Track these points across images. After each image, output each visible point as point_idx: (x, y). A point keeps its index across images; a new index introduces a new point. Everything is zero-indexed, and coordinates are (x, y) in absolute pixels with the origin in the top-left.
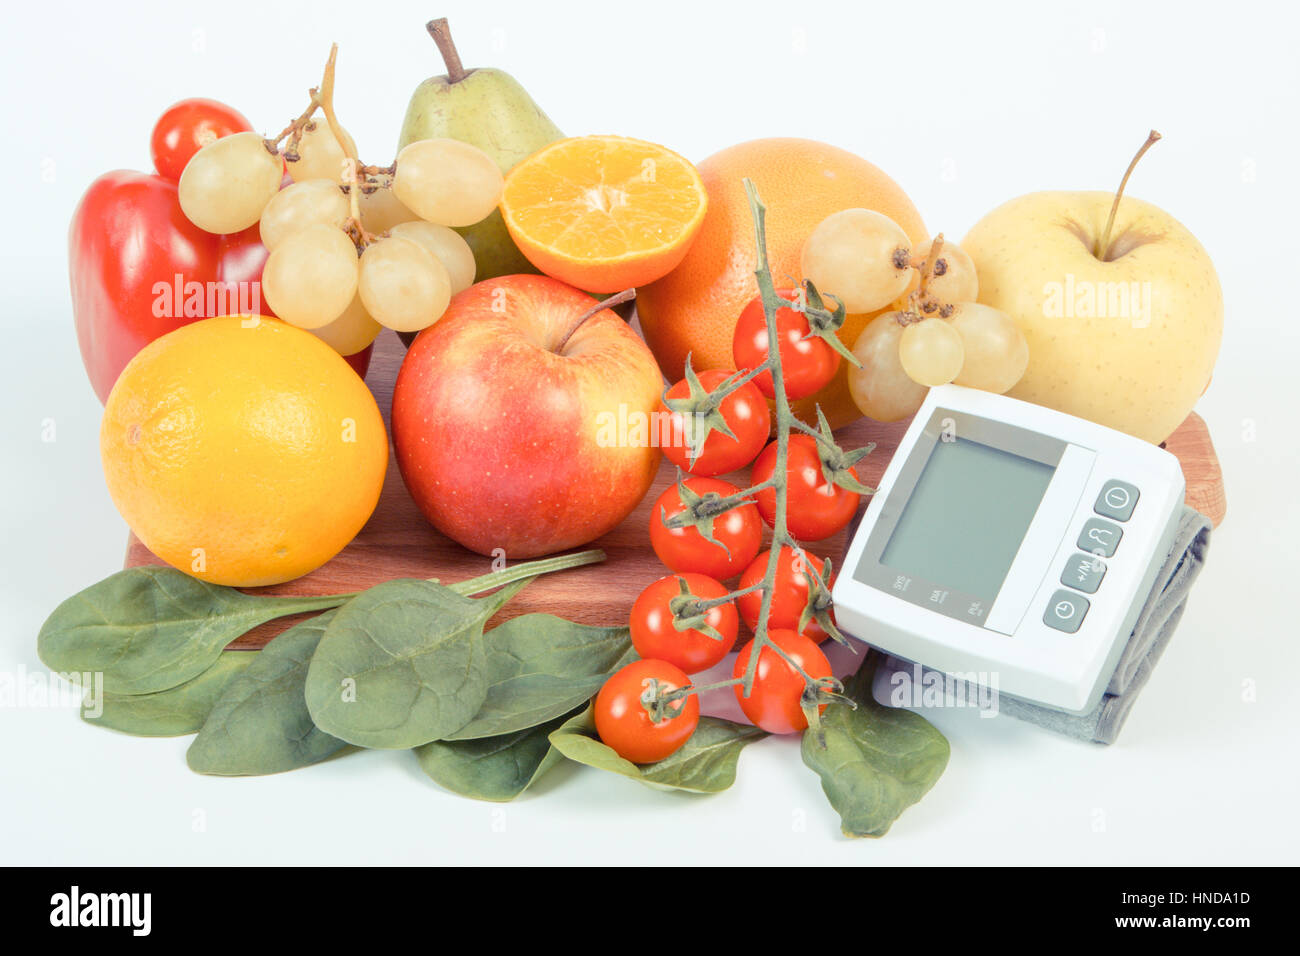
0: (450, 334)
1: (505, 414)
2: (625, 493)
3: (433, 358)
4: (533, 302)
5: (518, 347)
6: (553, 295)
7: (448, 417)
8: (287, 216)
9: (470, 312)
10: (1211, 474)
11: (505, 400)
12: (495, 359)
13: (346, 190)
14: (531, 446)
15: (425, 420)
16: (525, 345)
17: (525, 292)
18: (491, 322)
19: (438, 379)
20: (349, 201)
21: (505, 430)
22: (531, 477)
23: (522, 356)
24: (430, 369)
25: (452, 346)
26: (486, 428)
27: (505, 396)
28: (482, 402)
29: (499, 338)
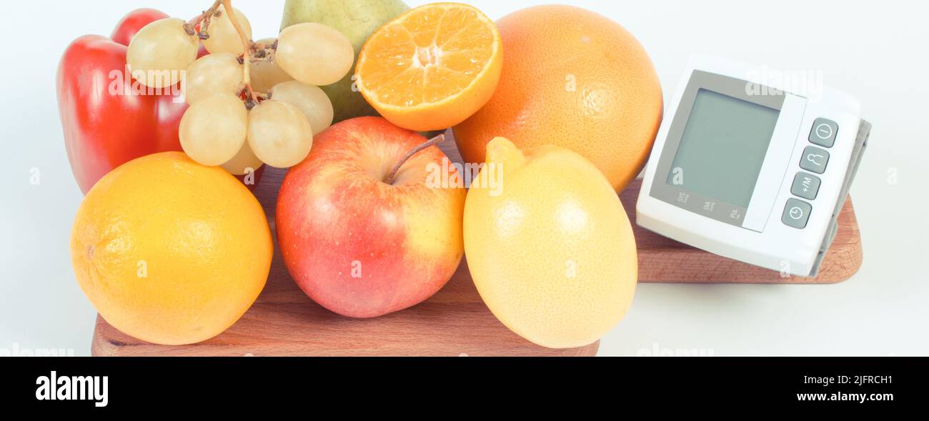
0: (313, 172)
1: (350, 234)
2: (438, 279)
3: (301, 189)
4: (372, 142)
5: (360, 182)
6: (387, 135)
7: (311, 233)
8: (200, 79)
9: (326, 154)
10: (853, 239)
11: (350, 224)
12: (344, 193)
13: (241, 60)
14: (369, 256)
15: (296, 233)
16: (365, 181)
17: (367, 135)
18: (341, 162)
19: (304, 205)
20: (243, 68)
21: (351, 245)
22: (370, 276)
23: (363, 190)
24: (298, 197)
25: (314, 182)
26: (337, 243)
27: (350, 220)
28: (333, 224)
29: (347, 176)
